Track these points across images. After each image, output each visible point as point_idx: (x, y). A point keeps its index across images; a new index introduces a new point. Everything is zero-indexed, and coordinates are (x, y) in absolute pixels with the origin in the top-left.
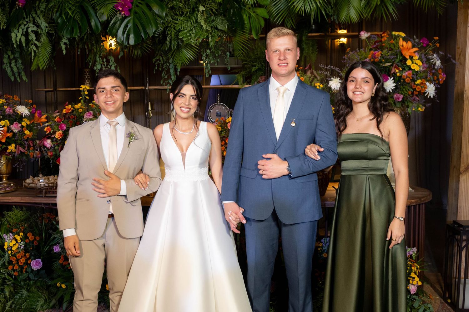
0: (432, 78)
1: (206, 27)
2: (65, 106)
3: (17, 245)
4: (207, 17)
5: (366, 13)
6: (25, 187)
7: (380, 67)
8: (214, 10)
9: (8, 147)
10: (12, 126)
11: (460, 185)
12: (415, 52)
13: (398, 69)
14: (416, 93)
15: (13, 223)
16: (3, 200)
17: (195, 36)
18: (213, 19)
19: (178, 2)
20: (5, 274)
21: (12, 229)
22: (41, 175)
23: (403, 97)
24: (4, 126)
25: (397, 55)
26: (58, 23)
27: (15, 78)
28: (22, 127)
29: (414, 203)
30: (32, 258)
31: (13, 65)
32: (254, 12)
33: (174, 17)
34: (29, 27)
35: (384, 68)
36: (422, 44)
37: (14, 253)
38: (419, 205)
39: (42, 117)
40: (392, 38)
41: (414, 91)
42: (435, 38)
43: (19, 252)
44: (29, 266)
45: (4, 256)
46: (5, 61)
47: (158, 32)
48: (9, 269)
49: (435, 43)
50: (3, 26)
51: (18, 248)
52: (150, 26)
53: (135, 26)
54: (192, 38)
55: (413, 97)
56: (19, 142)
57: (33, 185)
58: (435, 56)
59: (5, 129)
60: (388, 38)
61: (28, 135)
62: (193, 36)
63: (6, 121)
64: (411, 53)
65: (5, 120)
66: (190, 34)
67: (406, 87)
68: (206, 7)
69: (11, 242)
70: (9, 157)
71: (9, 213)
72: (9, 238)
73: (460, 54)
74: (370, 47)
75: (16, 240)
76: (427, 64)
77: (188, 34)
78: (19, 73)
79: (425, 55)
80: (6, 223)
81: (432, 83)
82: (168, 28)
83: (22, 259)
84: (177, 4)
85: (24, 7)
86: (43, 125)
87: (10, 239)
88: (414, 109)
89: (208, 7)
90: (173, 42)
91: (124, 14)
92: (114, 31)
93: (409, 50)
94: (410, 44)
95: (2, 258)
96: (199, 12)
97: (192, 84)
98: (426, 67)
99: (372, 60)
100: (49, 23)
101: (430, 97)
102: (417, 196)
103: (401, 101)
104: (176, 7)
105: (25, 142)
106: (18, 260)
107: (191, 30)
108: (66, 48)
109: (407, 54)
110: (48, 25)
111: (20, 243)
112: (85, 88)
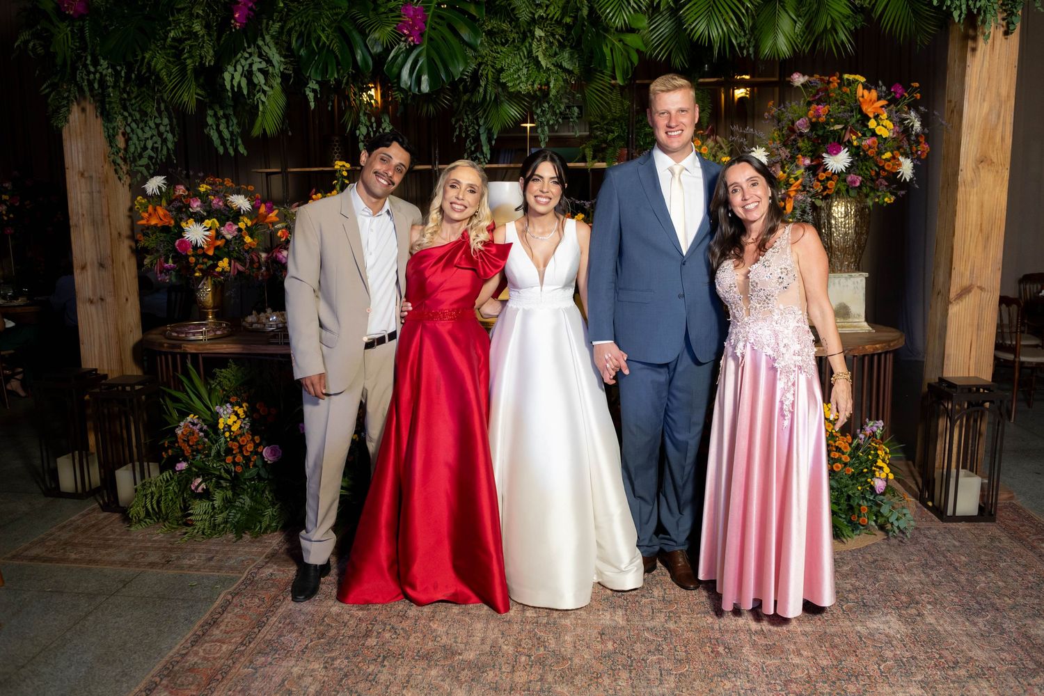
0: (908, 150)
1: (547, 64)
2: (311, 197)
3: (239, 422)
4: (546, 48)
5: (803, 44)
6: (245, 327)
7: (826, 131)
8: (557, 36)
9: (217, 263)
10: (222, 228)
11: (949, 321)
12: (882, 107)
13: (855, 134)
14: (883, 174)
15: (230, 388)
16: (212, 349)
17: (528, 80)
18: (555, 52)
19: (500, 21)
20: (220, 469)
21: (229, 397)
22: (269, 310)
23: (862, 181)
24: (210, 229)
25: (852, 111)
26: (300, 57)
27: (226, 149)
28: (240, 230)
29: (877, 349)
30: (264, 443)
31: (222, 127)
32: (620, 40)
33: (492, 46)
34: (253, 63)
35: (831, 133)
36: (893, 94)
37: (235, 437)
38: (886, 353)
39: (271, 215)
40: (844, 85)
41: (880, 170)
42: (912, 84)
43: (241, 435)
44: (259, 456)
45: (217, 441)
46: (210, 121)
47: (468, 72)
48: (227, 462)
49: (913, 92)
50: (210, 61)
51: (241, 427)
52: (456, 62)
53: (430, 61)
54: (522, 82)
55: (877, 180)
56: (235, 255)
57: (259, 326)
58: (913, 114)
59: (212, 233)
60: (838, 83)
61: (250, 243)
62: (523, 79)
63: (213, 221)
64: (875, 108)
65: (212, 218)
66: (519, 75)
67: (867, 163)
68: (545, 30)
69: (229, 418)
70: (219, 279)
71: (223, 370)
72: (225, 413)
73: (952, 111)
74: (808, 99)
75: (237, 414)
76: (899, 126)
77: (516, 76)
78: (232, 140)
79: (896, 112)
80: (218, 387)
81: (909, 158)
82: (483, 66)
83: (248, 445)
84: (498, 25)
85: (244, 30)
86: (273, 226)
87: (228, 413)
88: (877, 200)
89: (548, 32)
90: (490, 89)
91: (413, 41)
92: (395, 70)
93: (873, 104)
94: (874, 94)
95: (214, 444)
96: (535, 40)
97: (552, 160)
98: (898, 133)
99: (814, 120)
100: (285, 57)
101: (905, 179)
102: (884, 338)
103: (859, 186)
104: (495, 30)
105: (246, 255)
106: (241, 447)
107: (519, 70)
108: (315, 97)
109: (869, 110)
110: (283, 60)
111: (244, 419)
112: (344, 166)
